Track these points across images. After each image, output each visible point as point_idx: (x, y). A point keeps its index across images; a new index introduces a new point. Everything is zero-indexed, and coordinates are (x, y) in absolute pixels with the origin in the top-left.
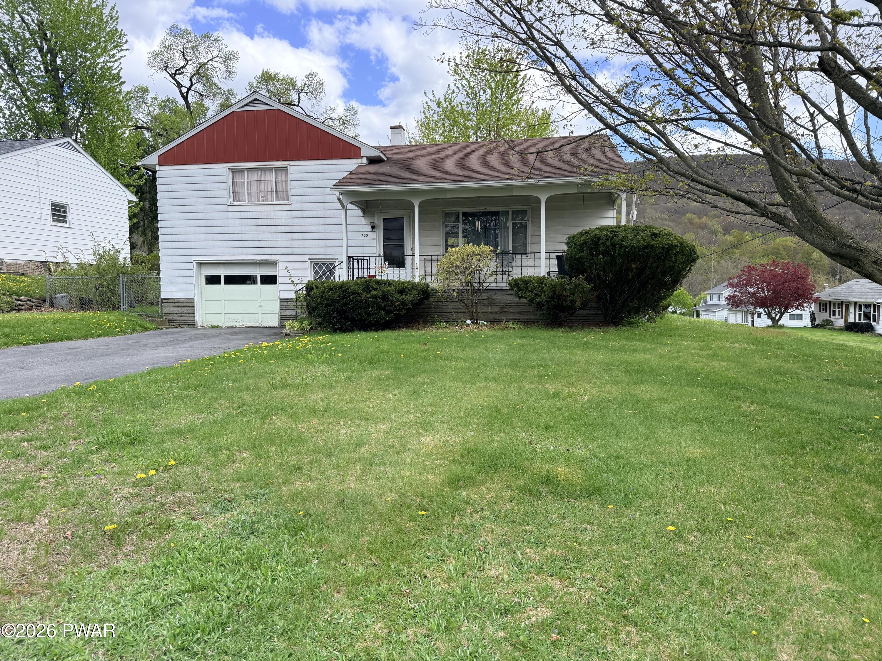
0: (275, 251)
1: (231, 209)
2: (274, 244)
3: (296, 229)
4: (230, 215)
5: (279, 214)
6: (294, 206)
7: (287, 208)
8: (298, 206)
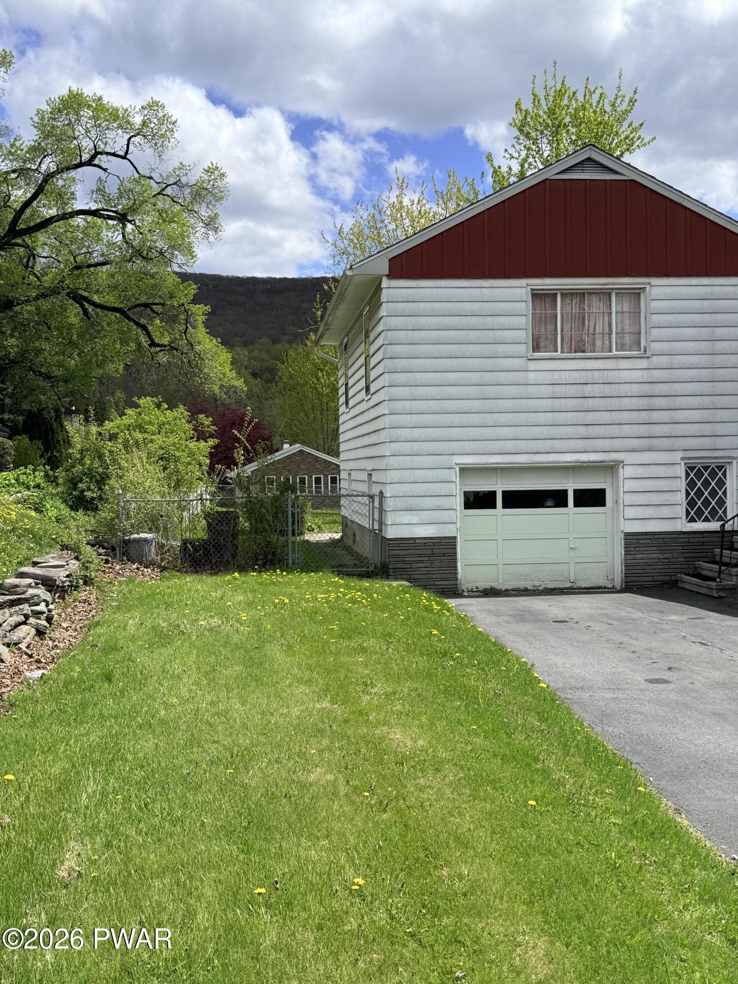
0: (617, 443)
1: (532, 365)
2: (615, 430)
3: (658, 402)
4: (532, 377)
5: (625, 376)
6: (656, 360)
7: (643, 363)
8: (663, 361)
